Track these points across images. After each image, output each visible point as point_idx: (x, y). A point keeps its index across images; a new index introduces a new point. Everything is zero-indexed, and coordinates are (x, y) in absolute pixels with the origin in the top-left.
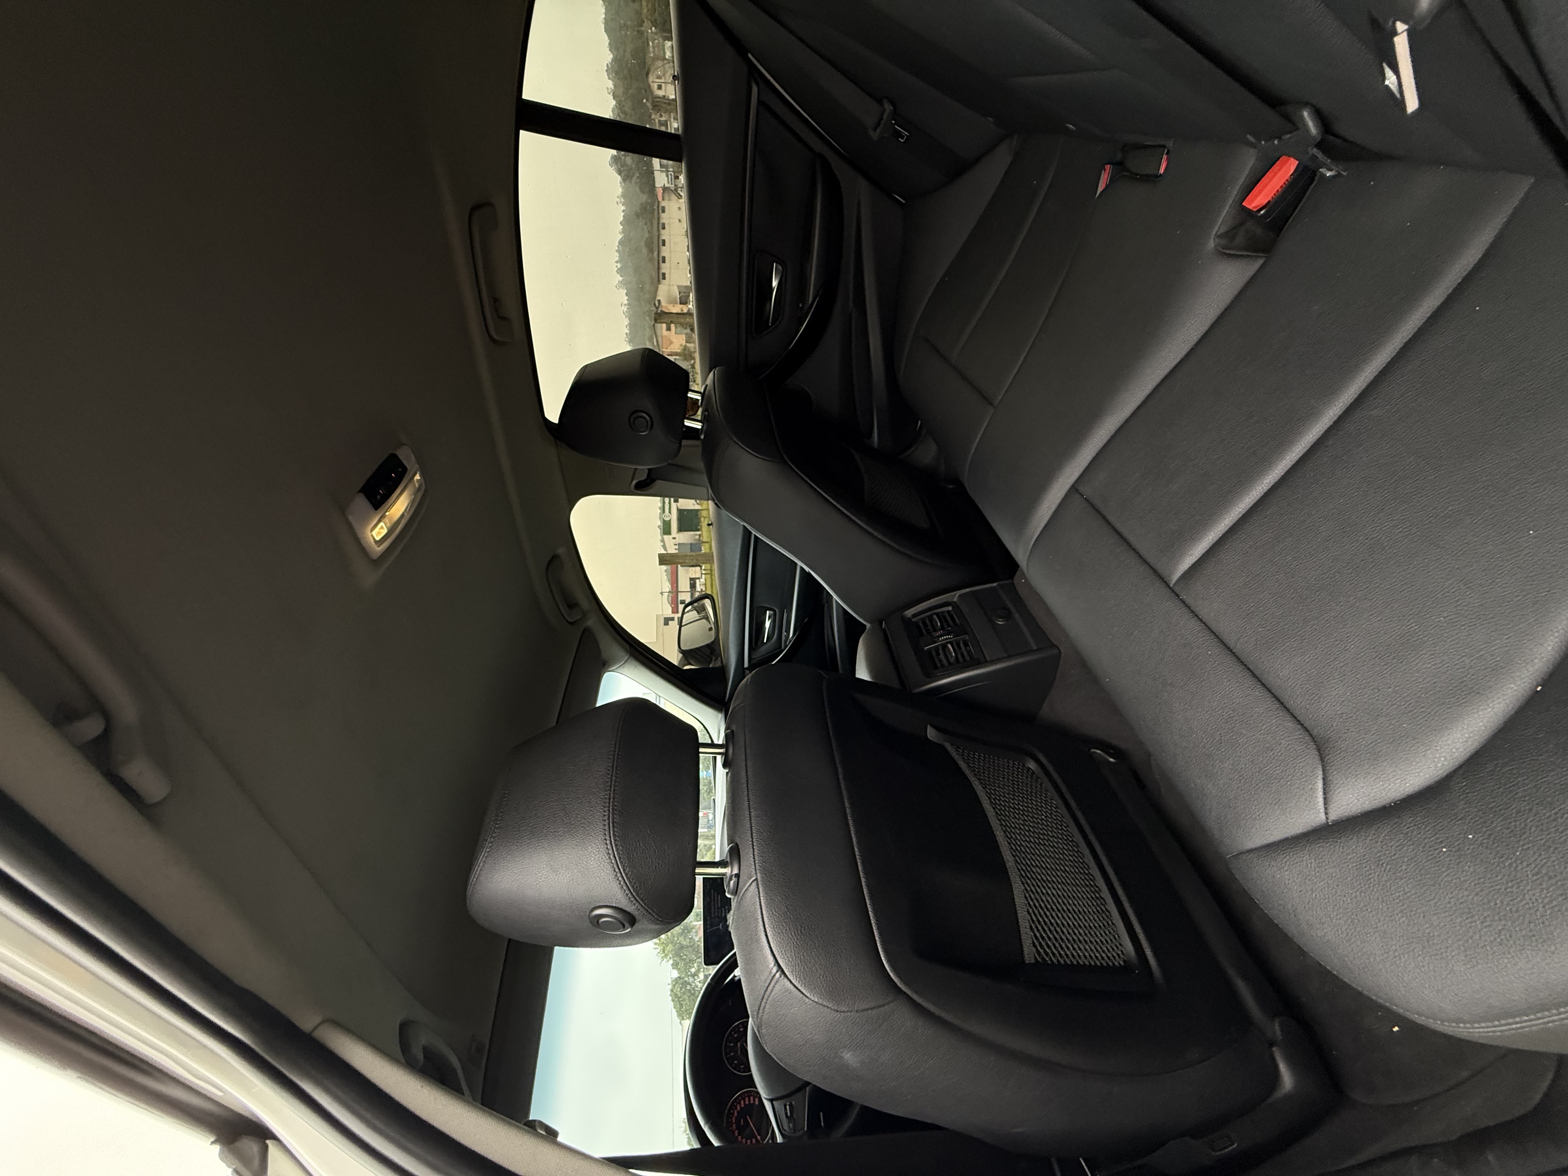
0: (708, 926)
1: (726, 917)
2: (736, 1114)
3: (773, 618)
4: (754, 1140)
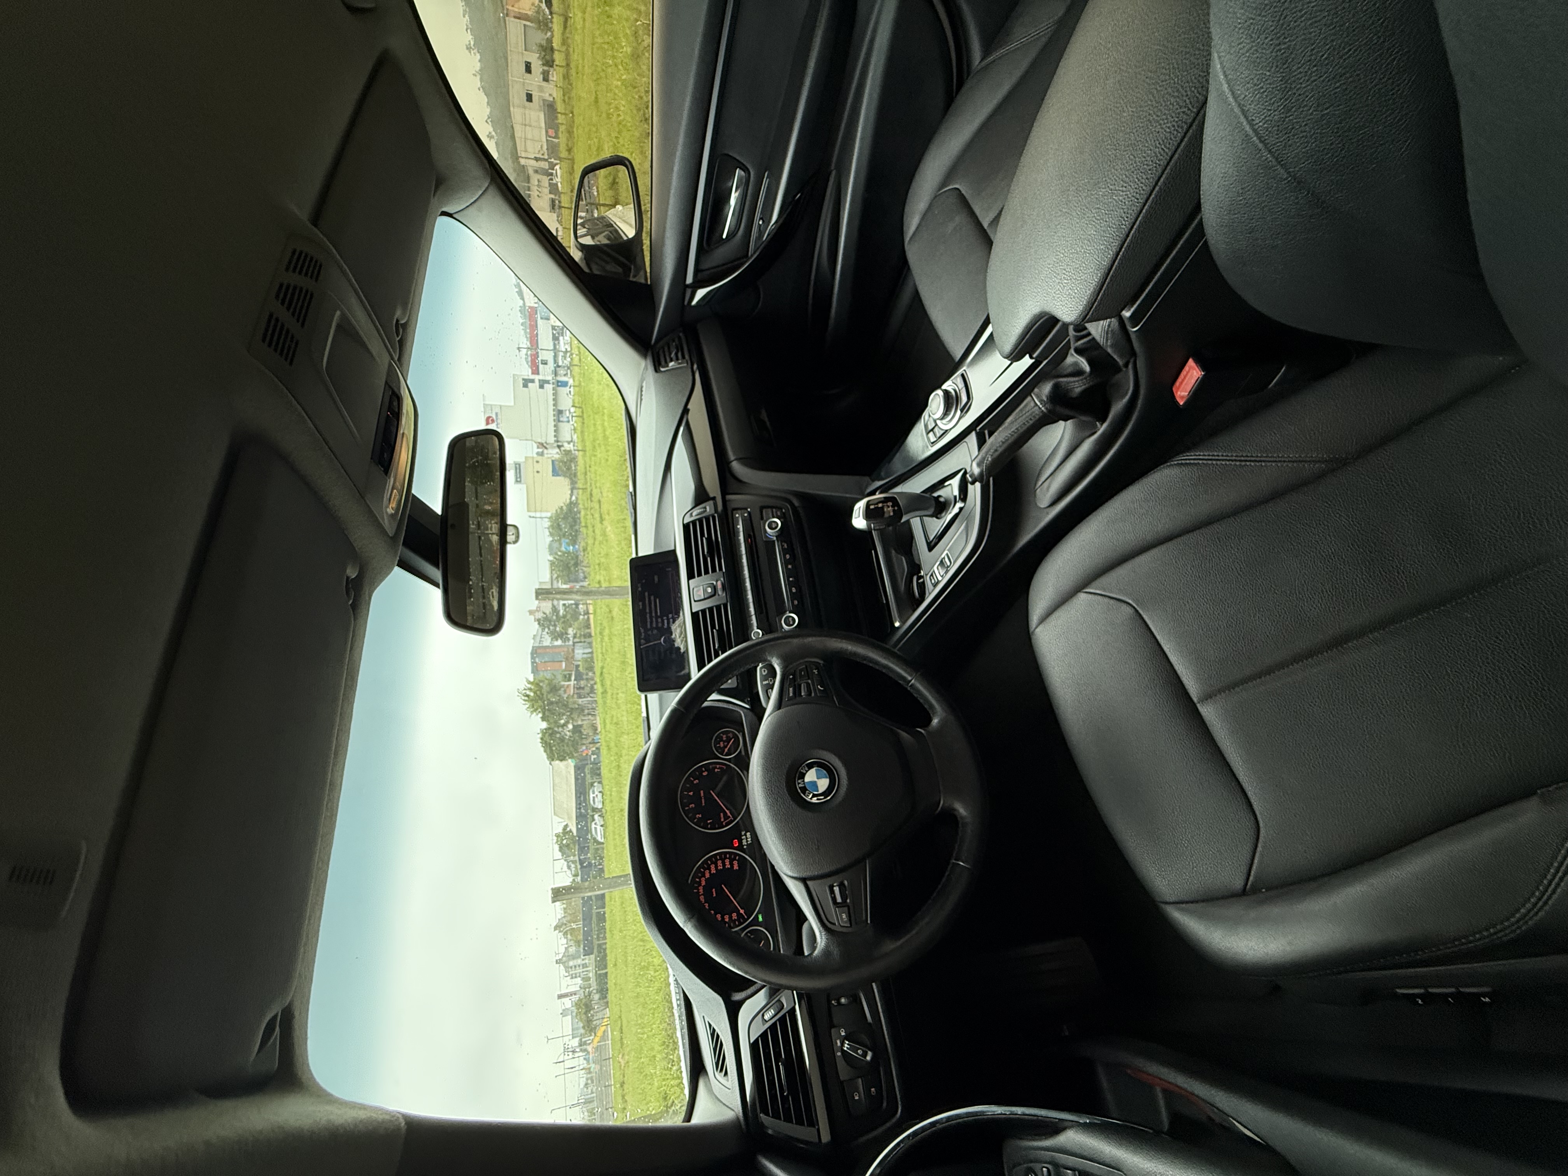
0: (642, 641)
1: (669, 628)
2: (703, 883)
3: (744, 185)
4: (734, 916)
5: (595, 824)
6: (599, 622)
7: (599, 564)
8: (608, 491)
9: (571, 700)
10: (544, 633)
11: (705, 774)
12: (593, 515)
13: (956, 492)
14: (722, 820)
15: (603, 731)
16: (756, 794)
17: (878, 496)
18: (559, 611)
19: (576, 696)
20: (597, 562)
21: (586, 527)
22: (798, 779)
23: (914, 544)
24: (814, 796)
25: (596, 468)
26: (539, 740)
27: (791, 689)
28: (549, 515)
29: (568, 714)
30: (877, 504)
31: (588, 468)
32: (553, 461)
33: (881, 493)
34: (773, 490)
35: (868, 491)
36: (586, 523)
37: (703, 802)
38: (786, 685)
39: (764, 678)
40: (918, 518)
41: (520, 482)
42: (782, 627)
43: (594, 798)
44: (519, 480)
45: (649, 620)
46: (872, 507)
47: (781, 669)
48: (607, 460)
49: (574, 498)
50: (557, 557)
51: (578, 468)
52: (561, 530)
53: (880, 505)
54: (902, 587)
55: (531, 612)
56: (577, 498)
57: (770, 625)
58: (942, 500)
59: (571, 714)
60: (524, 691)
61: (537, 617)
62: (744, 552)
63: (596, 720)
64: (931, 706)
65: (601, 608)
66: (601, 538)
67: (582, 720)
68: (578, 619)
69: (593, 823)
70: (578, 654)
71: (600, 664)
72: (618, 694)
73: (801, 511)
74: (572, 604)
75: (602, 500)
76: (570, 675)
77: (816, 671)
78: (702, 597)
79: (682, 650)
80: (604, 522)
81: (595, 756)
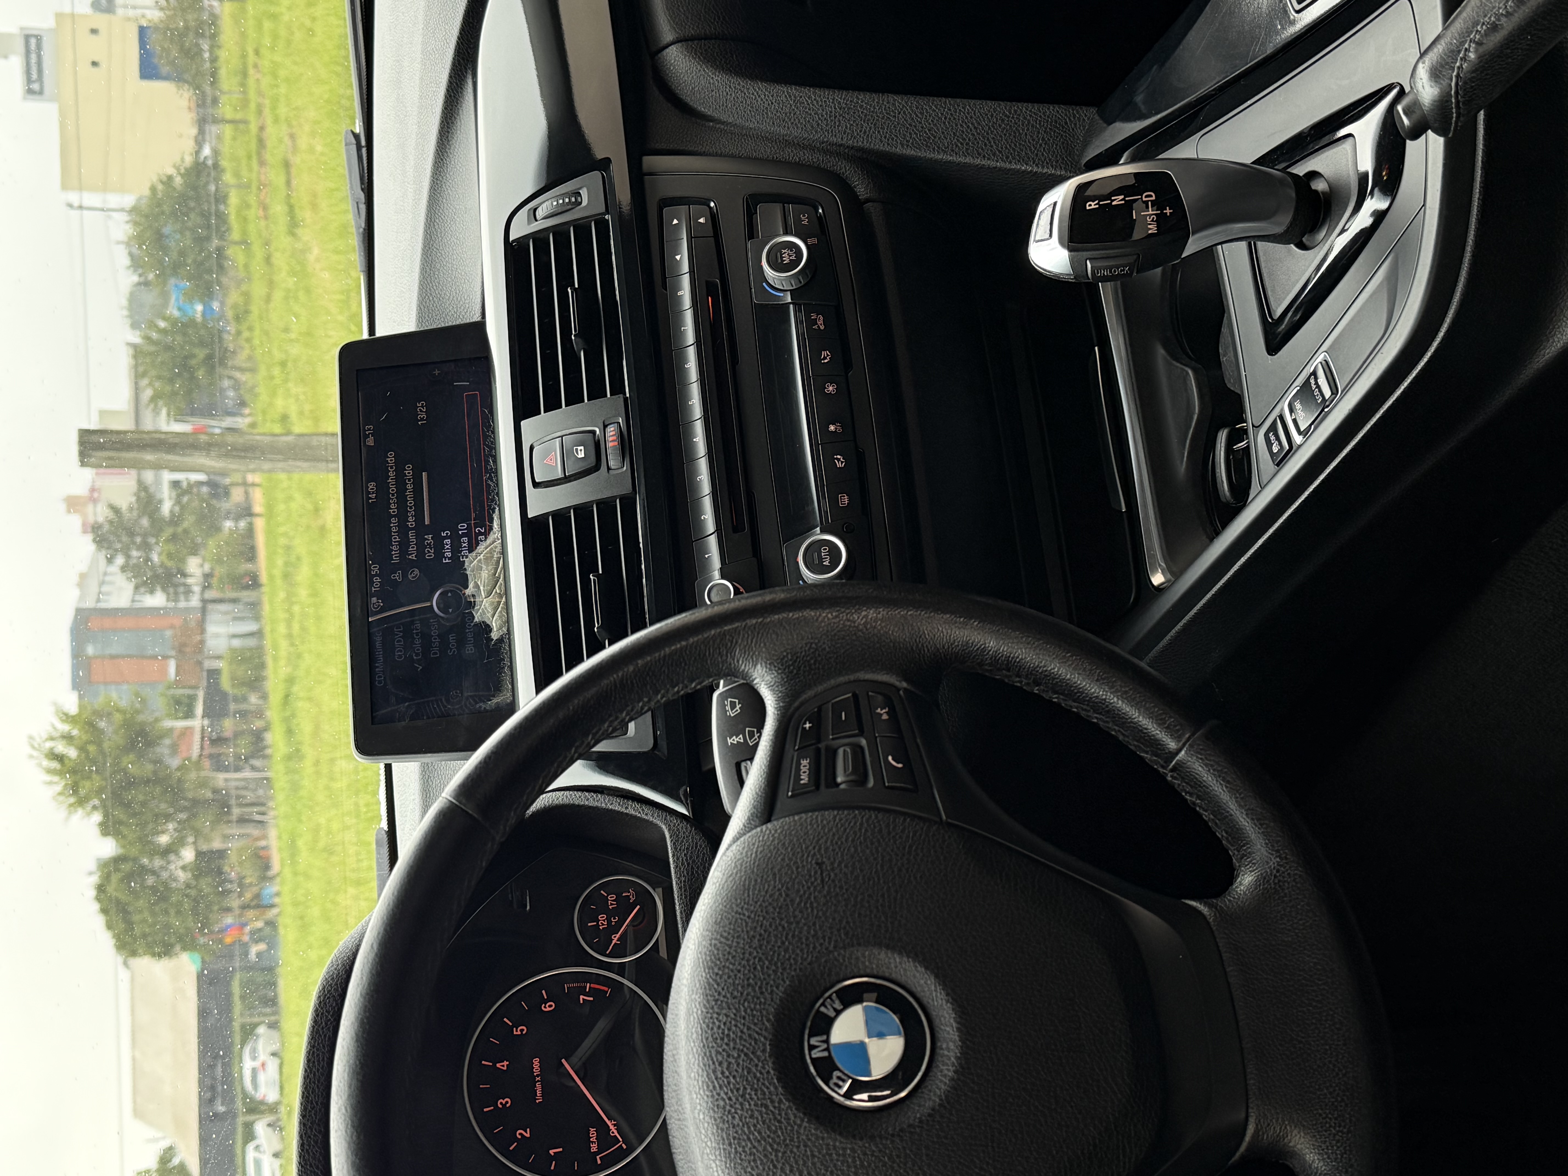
1: (457, 565)
5: (257, 1148)
6: (282, 541)
7: (283, 364)
8: (313, 134)
9: (193, 775)
10: (115, 568)
11: (547, 1008)
12: (265, 208)
13: (1366, 163)
14: (594, 1148)
15: (287, 872)
16: (684, 1075)
17: (1123, 169)
18: (160, 502)
19: (207, 763)
20: (278, 355)
21: (244, 242)
22: (810, 1036)
23: (1224, 330)
24: (857, 1087)
25: (278, 58)
26: (93, 893)
27: (805, 762)
28: (129, 201)
29: (183, 816)
30: (1109, 197)
31: (251, 58)
32: (142, 31)
33: (1133, 160)
34: (787, 143)
35: (1092, 152)
36: (244, 232)
37: (539, 1093)
38: (791, 752)
39: (732, 726)
40: (1243, 245)
41: (41, 92)
42: (800, 576)
43: (254, 1071)
44: (36, 87)
45: (396, 538)
46: (1092, 205)
47: (779, 700)
48: (310, 32)
49: (207, 151)
50: (155, 335)
51: (223, 54)
52: (165, 249)
53: (1118, 200)
54: (1181, 466)
55: (73, 504)
56: (216, 152)
57: (761, 566)
58: (1320, 186)
59: (193, 816)
60: (49, 745)
61: (91, 519)
62: (690, 336)
63: (265, 837)
64: (1236, 834)
65: (290, 498)
66: (291, 282)
67: (226, 838)
68: (218, 529)
69: (251, 1147)
70: (217, 636)
71: (284, 670)
72: (332, 761)
73: (874, 210)
74: (201, 483)
75: (296, 160)
76: (192, 699)
77: (883, 713)
78: (560, 475)
79: (495, 635)
80: (299, 231)
81: (262, 947)
